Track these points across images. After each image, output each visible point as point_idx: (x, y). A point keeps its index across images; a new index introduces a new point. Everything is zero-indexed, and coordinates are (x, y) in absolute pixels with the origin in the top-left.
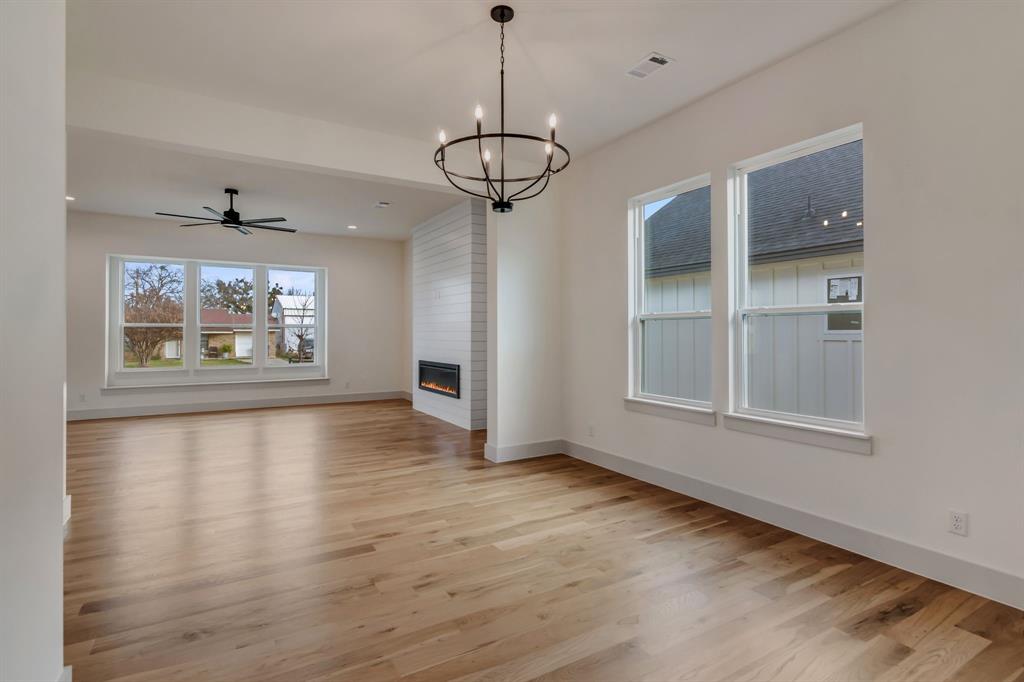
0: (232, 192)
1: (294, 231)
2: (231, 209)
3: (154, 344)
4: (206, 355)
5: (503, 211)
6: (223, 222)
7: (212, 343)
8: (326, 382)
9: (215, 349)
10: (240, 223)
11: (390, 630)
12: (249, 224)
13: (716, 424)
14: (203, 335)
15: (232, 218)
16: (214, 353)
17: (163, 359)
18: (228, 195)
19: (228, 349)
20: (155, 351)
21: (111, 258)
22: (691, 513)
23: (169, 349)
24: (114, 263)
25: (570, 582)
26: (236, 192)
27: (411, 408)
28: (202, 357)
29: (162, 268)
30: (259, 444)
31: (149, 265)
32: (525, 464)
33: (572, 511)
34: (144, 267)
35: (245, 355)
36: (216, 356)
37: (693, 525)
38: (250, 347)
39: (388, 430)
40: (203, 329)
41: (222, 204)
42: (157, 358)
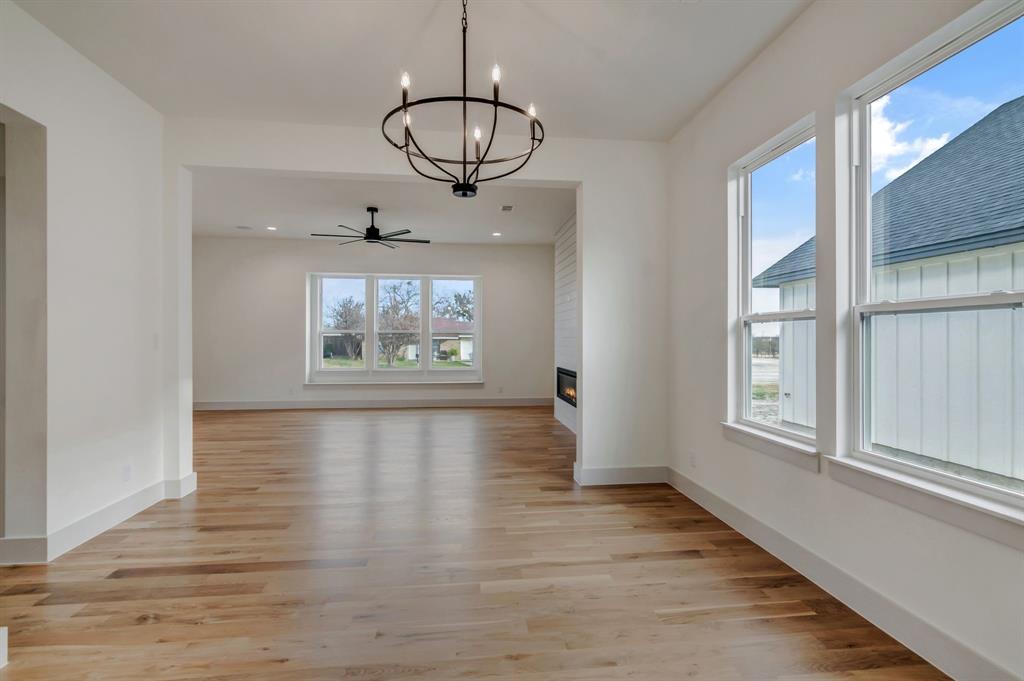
0: (372, 210)
1: (428, 242)
2: (373, 226)
3: (398, 348)
4: (438, 358)
5: (465, 195)
6: (365, 238)
7: (443, 347)
8: (480, 386)
9: (445, 352)
10: (380, 238)
11: (282, 661)
12: (386, 238)
13: (819, 471)
14: (435, 341)
15: (373, 234)
16: (444, 356)
17: (406, 360)
18: (369, 214)
19: (454, 353)
20: (400, 353)
21: (312, 276)
22: (766, 591)
23: (411, 352)
24: (313, 279)
25: (514, 654)
26: (376, 210)
27: (553, 417)
28: (435, 359)
29: (409, 283)
30: (373, 441)
31: (400, 281)
32: (611, 492)
33: (608, 558)
34: (396, 282)
35: (468, 358)
36: (445, 358)
37: (757, 608)
38: (471, 351)
39: (508, 437)
40: (434, 334)
41: (363, 222)
42: (402, 359)
